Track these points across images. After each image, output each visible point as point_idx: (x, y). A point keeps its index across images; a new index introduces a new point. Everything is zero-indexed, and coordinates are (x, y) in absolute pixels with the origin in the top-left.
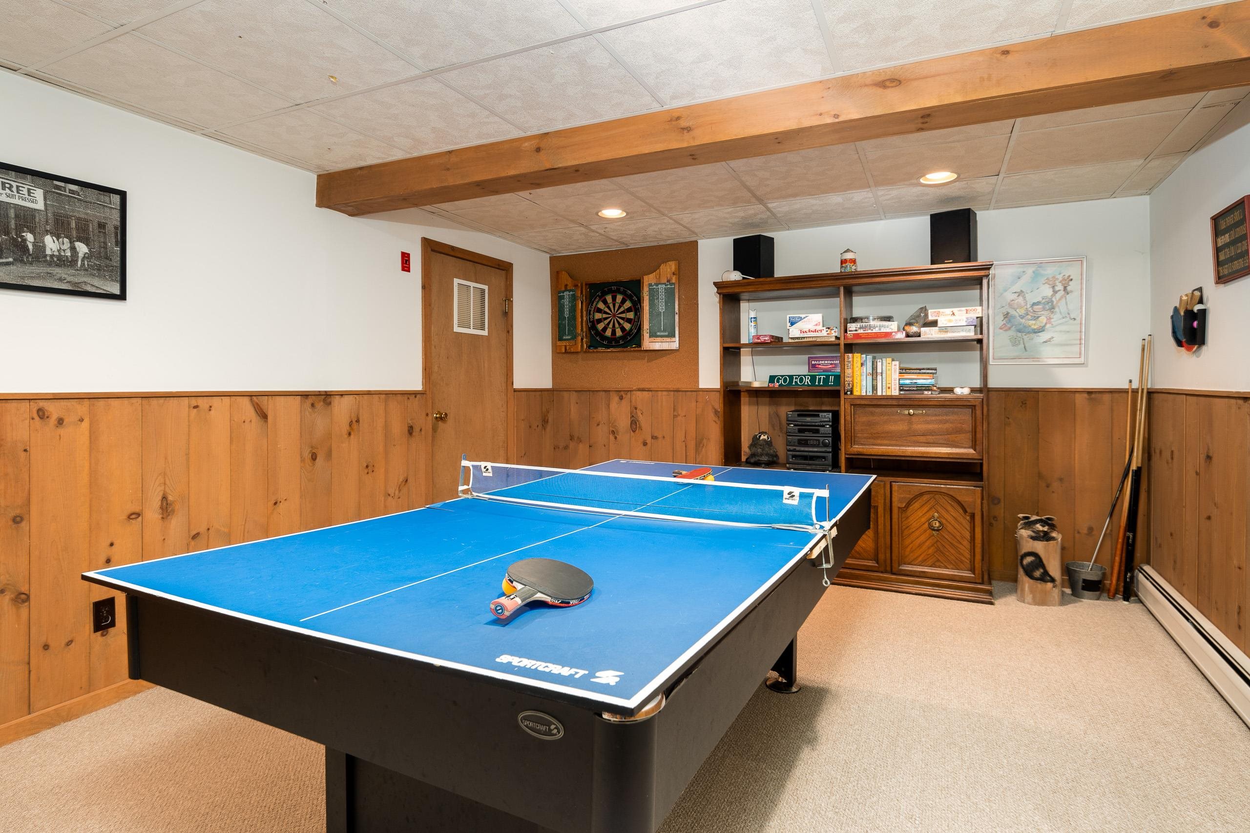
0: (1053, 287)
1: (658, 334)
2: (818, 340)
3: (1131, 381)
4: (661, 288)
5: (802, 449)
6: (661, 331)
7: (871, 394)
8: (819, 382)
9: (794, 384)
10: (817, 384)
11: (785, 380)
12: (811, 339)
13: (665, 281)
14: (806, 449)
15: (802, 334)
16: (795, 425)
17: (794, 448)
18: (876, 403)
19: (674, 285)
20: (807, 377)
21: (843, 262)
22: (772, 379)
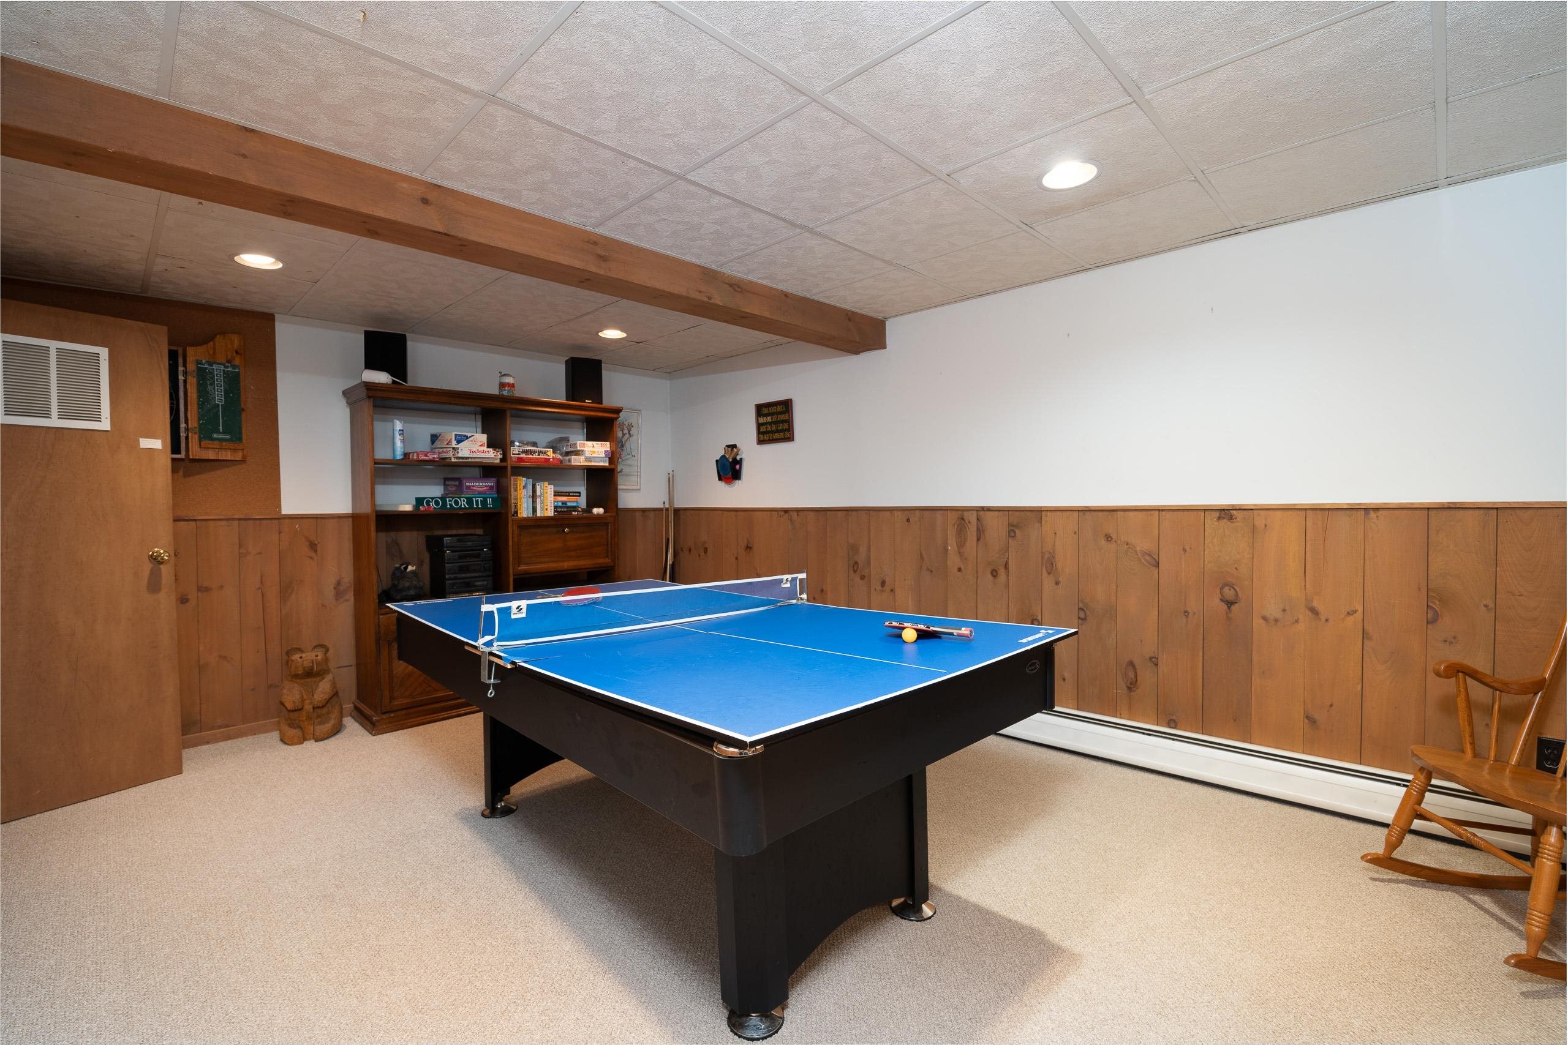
0: (622, 430)
1: (215, 436)
2: (484, 461)
3: (664, 503)
4: (218, 369)
5: (464, 575)
6: (220, 433)
7: (532, 515)
8: (477, 504)
9: (448, 506)
10: (475, 506)
11: (437, 503)
12: (477, 460)
13: (224, 361)
14: (468, 575)
15: (472, 454)
16: (453, 552)
17: (455, 575)
18: (536, 524)
19: (239, 369)
20: (462, 499)
21: (502, 385)
22: (419, 501)
